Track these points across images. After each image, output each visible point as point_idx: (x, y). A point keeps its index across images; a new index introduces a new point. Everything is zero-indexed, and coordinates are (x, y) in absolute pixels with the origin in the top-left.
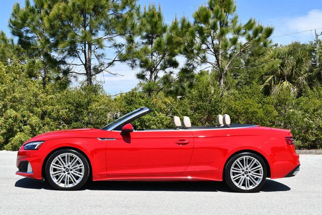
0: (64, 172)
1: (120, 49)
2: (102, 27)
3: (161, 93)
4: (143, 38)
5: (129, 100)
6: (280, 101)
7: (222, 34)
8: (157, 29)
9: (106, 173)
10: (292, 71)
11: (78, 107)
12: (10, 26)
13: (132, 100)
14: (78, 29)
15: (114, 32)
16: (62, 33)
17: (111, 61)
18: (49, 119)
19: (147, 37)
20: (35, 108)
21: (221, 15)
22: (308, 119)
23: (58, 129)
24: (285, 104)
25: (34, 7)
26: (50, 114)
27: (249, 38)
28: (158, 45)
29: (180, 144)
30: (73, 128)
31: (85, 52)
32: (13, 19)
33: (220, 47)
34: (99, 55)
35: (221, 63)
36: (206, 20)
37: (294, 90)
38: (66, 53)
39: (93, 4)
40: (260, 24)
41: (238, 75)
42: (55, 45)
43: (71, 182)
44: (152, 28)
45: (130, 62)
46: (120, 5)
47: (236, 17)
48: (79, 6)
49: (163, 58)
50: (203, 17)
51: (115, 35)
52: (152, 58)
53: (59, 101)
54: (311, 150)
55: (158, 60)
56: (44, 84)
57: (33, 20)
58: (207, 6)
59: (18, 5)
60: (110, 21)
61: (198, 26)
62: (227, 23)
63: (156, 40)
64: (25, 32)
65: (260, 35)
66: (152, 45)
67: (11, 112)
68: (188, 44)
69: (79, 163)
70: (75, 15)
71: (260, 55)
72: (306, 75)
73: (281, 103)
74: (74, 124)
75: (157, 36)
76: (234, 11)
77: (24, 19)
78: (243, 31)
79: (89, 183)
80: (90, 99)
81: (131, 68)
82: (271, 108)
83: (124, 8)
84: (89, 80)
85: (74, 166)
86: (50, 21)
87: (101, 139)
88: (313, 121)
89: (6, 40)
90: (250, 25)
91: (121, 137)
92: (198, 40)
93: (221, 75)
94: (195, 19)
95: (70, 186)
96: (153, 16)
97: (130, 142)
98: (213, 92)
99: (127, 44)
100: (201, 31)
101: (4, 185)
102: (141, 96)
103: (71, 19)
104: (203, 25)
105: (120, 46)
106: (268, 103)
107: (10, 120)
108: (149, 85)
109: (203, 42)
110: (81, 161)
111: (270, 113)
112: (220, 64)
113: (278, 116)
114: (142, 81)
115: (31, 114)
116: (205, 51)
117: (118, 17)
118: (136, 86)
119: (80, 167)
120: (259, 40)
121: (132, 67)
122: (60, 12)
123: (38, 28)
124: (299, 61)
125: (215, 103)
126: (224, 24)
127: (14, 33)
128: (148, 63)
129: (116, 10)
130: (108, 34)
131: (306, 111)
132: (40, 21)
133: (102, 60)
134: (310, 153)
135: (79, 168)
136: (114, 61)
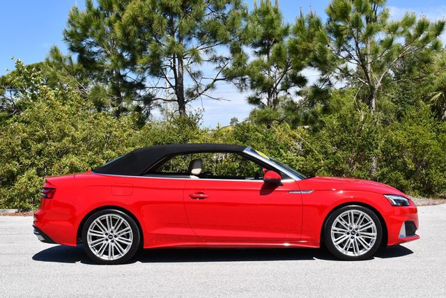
1: (222, 64)
4: (256, 45)
7: (370, 32)
12: (66, 39)
17: (211, 81)
19: (261, 44)
21: (366, 6)
25: (99, 9)
28: (276, 53)
31: (174, 68)
32: (70, 29)
33: (369, 52)
34: (194, 73)
36: (344, 15)
44: (266, 29)
50: (339, 11)
52: (269, 74)
57: (97, 27)
59: (76, 9)
61: (335, 25)
62: (376, 18)
63: (274, 48)
64: (87, 46)
65: (426, 33)
66: (268, 54)
75: (274, 42)
77: (86, 26)
78: (400, 29)
81: (239, 90)
84: (182, 108)
86: (124, 28)
89: (61, 58)
93: (372, 94)
94: (330, 15)
96: (267, 12)
99: (231, 57)
100: (338, 32)
104: (341, 23)
105: (222, 59)
118: (248, 116)
121: (242, 89)
126: (372, 19)
127: (72, 49)
128: (263, 81)
130: (205, 43)
132: (109, 29)
136: (215, 80)
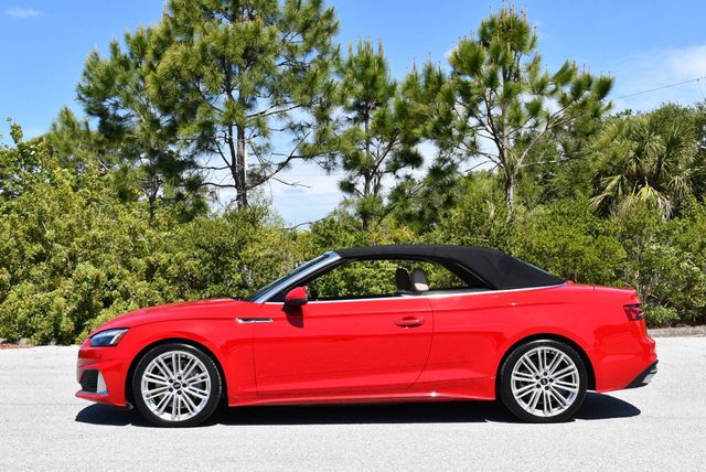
0: (171, 390)
1: (301, 135)
2: (264, 91)
3: (389, 220)
4: (349, 109)
5: (323, 235)
6: (630, 229)
7: (509, 94)
8: (377, 89)
9: (254, 390)
10: (659, 166)
11: (219, 254)
12: (81, 98)
13: (329, 236)
14: (215, 97)
15: (288, 100)
16: (184, 105)
17: (285, 159)
18: (162, 281)
19: (357, 107)
20: (134, 260)
21: (505, 57)
22: (689, 263)
23: (181, 300)
24: (641, 234)
25: (128, 56)
26: (163, 271)
27: (564, 101)
28: (378, 122)
29: (404, 326)
30: (210, 297)
31: (230, 142)
32: (85, 85)
33: (506, 121)
34: (259, 148)
35: (509, 155)
36: (474, 68)
37: (665, 204)
38: (194, 145)
39: (244, 45)
40: (587, 72)
41: (552, 177)
42: (172, 130)
43: (184, 411)
44: (366, 87)
45: (323, 159)
46: (300, 45)
47: (537, 60)
48: (214, 52)
49: (389, 148)
50: (468, 62)
51: (292, 105)
52: (367, 149)
53: (180, 244)
54: (698, 328)
55: (381, 153)
56: (151, 210)
57: (124, 82)
58: (477, 38)
59: (96, 55)
60: (280, 77)
61: (460, 82)
62: (518, 71)
63: (375, 113)
64: (111, 107)
65: (587, 93)
66: (367, 122)
67: (86, 269)
68: (440, 118)
69: (200, 372)
70: (206, 70)
71: (587, 135)
72: (688, 172)
73: (633, 232)
74: (213, 288)
75: (377, 105)
76: (532, 46)
77: (108, 81)
78: (551, 87)
79: (221, 412)
80: (243, 238)
81: (325, 171)
82: (612, 243)
83: (308, 51)
84: (242, 197)
85: (189, 376)
86: (158, 82)
87: (244, 320)
88: (700, 267)
89: (73, 124)
90: (564, 75)
91: (283, 315)
92: (460, 109)
93: (510, 179)
94: (454, 66)
95: (184, 417)
96: (367, 64)
97: (301, 326)
98: (492, 214)
99: (315, 123)
100: (465, 91)
101: (55, 418)
102: (346, 228)
103: (199, 77)
104: (468, 78)
105: (301, 128)
106: (606, 234)
107: (85, 284)
108: (364, 204)
109: (471, 113)
110: (203, 366)
111: (610, 254)
112: (506, 156)
113: (627, 260)
114: (348, 196)
115: (126, 272)
116: (474, 131)
117: (295, 70)
118: (336, 206)
119: (203, 378)
120: (584, 104)
121: (328, 169)
122: (177, 64)
123: (137, 98)
124: (673, 144)
125: (498, 236)
126: (512, 74)
127: (90, 112)
128: (359, 161)
129: (292, 56)
130: (277, 104)
131: (686, 248)
132: (141, 83)
133: (267, 158)
134: (694, 334)
135: (200, 381)
136: (290, 158)
